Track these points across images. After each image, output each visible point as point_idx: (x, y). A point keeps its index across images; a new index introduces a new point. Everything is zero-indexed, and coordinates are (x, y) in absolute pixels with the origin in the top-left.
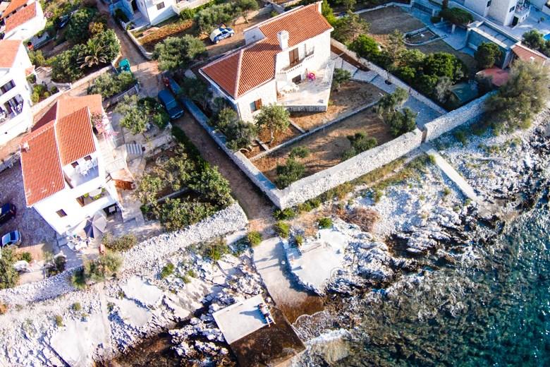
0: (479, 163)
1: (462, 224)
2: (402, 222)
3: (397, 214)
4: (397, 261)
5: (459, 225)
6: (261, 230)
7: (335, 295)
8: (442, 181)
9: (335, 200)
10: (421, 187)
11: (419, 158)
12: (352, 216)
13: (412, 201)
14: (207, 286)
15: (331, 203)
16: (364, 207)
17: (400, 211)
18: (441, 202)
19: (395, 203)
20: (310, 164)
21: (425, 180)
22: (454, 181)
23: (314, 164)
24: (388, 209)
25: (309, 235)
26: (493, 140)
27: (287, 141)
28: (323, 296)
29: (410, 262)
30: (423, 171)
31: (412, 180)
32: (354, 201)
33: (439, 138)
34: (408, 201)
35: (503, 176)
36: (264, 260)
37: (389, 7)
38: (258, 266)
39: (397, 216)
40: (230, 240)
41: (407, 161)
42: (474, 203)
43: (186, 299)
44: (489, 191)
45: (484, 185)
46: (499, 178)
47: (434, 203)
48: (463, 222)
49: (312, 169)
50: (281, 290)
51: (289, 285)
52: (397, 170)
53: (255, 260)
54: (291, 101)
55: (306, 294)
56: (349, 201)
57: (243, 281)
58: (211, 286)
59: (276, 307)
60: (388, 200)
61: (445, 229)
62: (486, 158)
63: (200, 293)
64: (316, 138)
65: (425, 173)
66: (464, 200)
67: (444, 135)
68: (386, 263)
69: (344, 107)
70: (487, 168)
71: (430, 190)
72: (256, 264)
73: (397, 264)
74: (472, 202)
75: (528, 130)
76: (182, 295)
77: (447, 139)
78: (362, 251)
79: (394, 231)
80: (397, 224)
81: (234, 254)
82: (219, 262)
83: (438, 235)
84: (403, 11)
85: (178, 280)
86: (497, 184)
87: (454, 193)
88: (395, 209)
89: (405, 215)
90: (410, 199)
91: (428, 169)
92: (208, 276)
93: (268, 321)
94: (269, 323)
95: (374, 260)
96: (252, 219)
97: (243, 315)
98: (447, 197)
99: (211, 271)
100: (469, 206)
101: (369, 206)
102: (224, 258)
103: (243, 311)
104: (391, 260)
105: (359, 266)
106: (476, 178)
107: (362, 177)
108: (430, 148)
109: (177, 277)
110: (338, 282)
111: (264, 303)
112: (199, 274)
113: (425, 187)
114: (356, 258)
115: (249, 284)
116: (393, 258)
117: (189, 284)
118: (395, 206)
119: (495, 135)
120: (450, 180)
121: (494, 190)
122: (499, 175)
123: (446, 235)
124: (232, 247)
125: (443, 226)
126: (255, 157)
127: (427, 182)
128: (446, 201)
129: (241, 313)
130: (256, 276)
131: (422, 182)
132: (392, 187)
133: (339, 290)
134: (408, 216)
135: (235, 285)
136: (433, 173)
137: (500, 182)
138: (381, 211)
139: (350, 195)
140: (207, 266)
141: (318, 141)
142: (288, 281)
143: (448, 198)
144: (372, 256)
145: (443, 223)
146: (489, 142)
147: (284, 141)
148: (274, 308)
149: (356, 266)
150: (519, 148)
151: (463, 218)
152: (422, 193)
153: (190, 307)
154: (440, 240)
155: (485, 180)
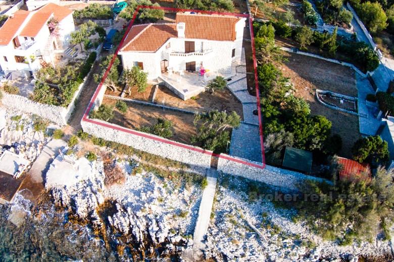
0: (243, 224)
1: (162, 244)
2: (129, 200)
3: (134, 193)
4: (95, 214)
5: (158, 241)
6: (66, 134)
7: (50, 195)
8: (192, 205)
9: (114, 152)
10: (170, 193)
11: (195, 175)
12: (109, 168)
13: (152, 195)
14: (21, 138)
15: (110, 151)
16: (124, 171)
17: (137, 193)
18: (169, 215)
19: (142, 186)
20: (131, 122)
21: (180, 192)
22: (200, 213)
23: (132, 123)
24: (133, 185)
25: (77, 155)
26: (284, 222)
27: (139, 100)
28: (46, 190)
29: (99, 223)
30: (187, 186)
31: (170, 183)
32: (123, 161)
33: (233, 177)
34: (149, 192)
35: (248, 253)
36: (50, 148)
37: (345, 66)
38: (45, 148)
39: (133, 194)
40: (51, 126)
41: (186, 170)
42: (191, 242)
43: (9, 136)
44: (216, 249)
45: (219, 241)
46: (241, 251)
47: (164, 211)
48: (164, 244)
49: (127, 125)
50: (37, 168)
51: (43, 169)
52: (170, 169)
53: (48, 145)
54: (169, 79)
55: (42, 181)
56: (120, 158)
57: (32, 149)
58: (23, 140)
59: (27, 173)
60: (141, 180)
61: (146, 232)
62: (254, 227)
63: (16, 139)
64: (155, 111)
65: (186, 188)
66: (189, 233)
67: (240, 178)
68: (89, 209)
69: (199, 106)
70: (244, 234)
71: (175, 201)
72: (46, 147)
73: (92, 216)
74: (190, 240)
75: (339, 248)
76: (10, 133)
77: (238, 183)
78: (88, 189)
79: (119, 200)
80: (126, 198)
81: (45, 135)
82: (36, 132)
83: (135, 230)
84: (354, 76)
85: (15, 126)
86: (232, 252)
87: (188, 221)
88: (137, 189)
89: (138, 198)
90: (152, 192)
91: (192, 188)
92: (26, 135)
93: (16, 174)
94: (15, 175)
95: (86, 200)
96: (70, 125)
97: (14, 163)
98: (181, 218)
99: (29, 133)
100: (184, 239)
101: (127, 173)
102: (39, 133)
103: (16, 161)
104: (93, 211)
105: (77, 195)
106: (221, 230)
107: (143, 152)
108: (215, 177)
109: (16, 124)
110: (59, 191)
111: (26, 166)
112: (25, 131)
113: (174, 196)
114: (81, 190)
115: (33, 152)
116: (95, 211)
117: (16, 131)
118: (140, 187)
119: (293, 220)
120: (198, 211)
121: (222, 253)
122: (245, 248)
123: (140, 236)
124: (47, 130)
125: (148, 230)
126: (111, 96)
127: (180, 194)
128: (176, 220)
129: (14, 161)
130: (39, 152)
131: (176, 191)
132: (153, 175)
133: (54, 195)
134: (138, 201)
135: (27, 148)
136: (193, 194)
137: (238, 253)
138: (129, 181)
139: (126, 156)
140: (31, 130)
141: (155, 113)
142: (45, 167)
143: (179, 220)
144: (88, 197)
145: (150, 229)
146: (277, 219)
147: (137, 99)
148: (26, 173)
149: (76, 194)
150: (303, 251)
151: (167, 241)
152: (166, 198)
153: (6, 141)
154: (133, 235)
155: (226, 239)
